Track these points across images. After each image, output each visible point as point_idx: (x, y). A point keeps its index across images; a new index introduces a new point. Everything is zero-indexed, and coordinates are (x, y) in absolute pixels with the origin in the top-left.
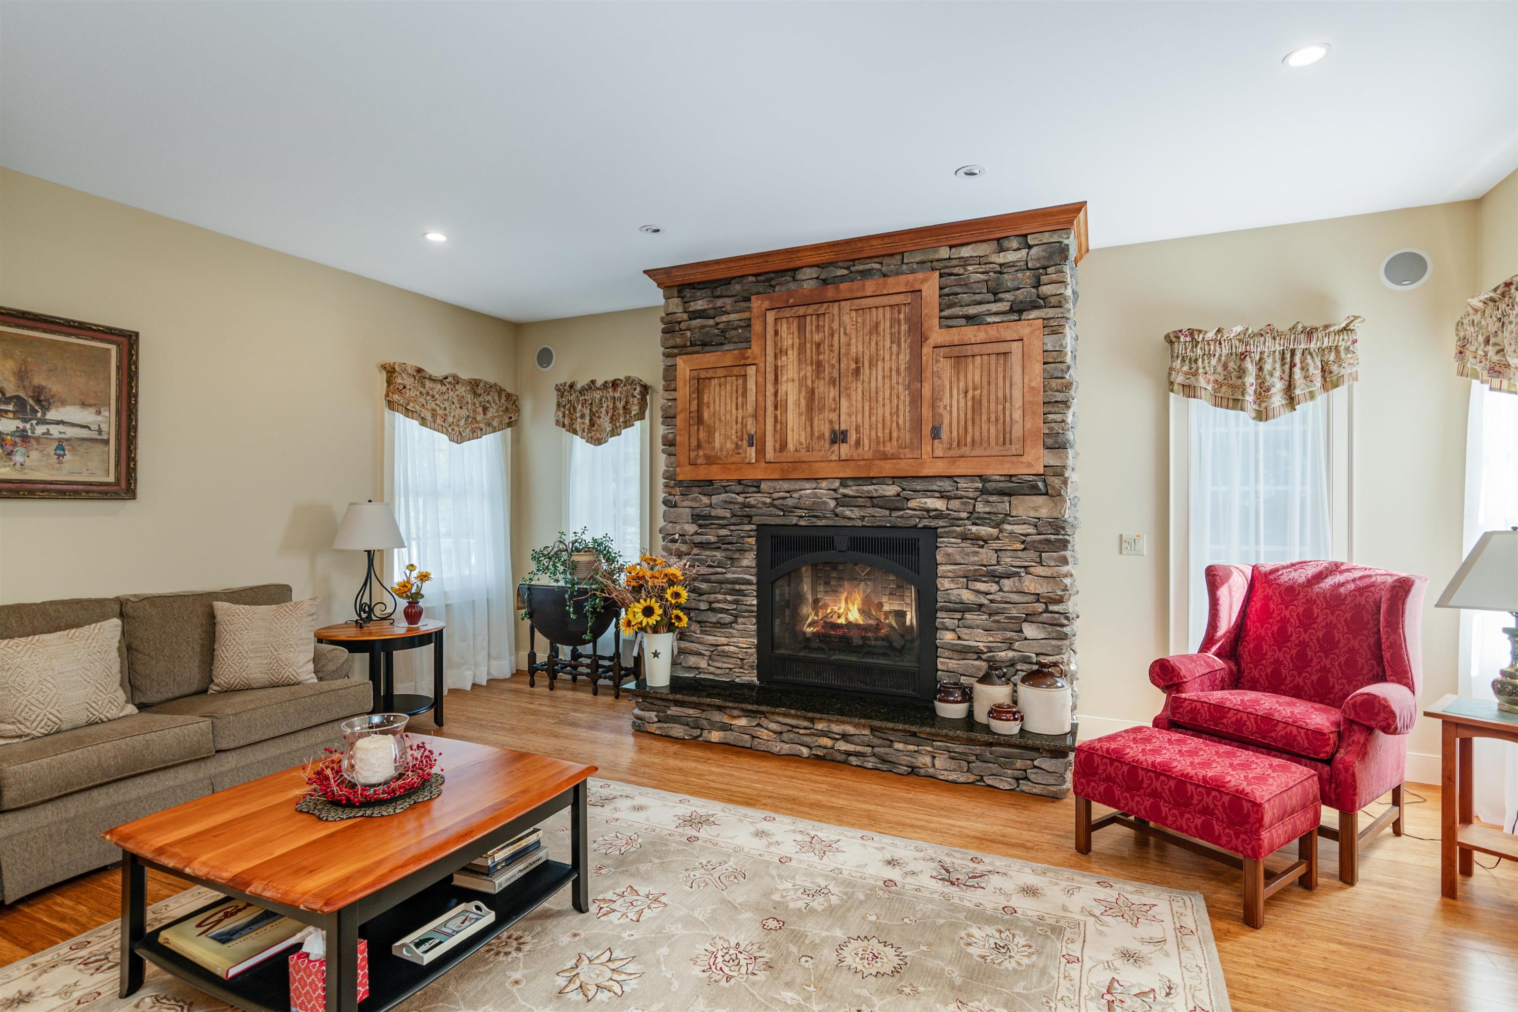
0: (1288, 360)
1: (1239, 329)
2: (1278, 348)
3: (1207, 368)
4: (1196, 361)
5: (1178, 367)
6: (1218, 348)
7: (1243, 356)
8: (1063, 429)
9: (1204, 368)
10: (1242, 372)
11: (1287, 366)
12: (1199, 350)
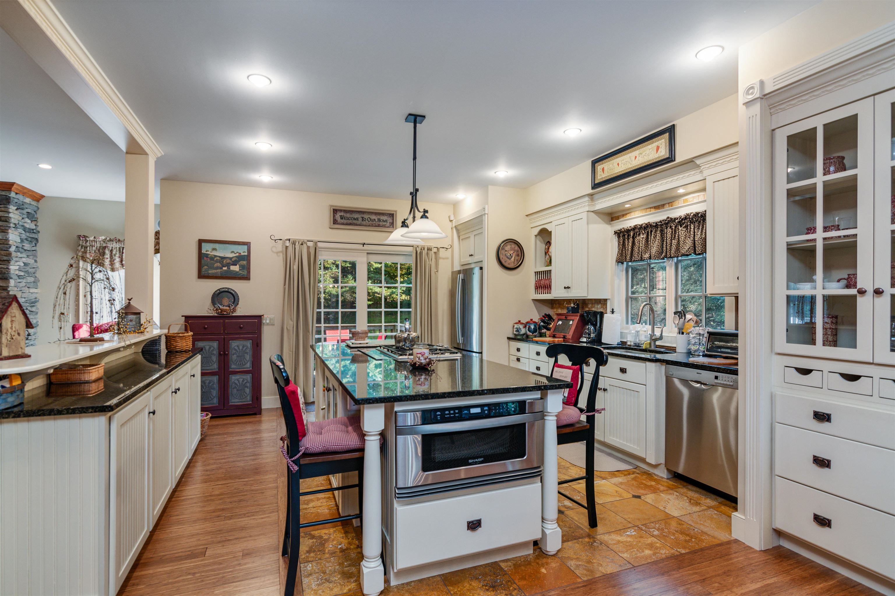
0: (121, 251)
1: (103, 238)
2: (118, 246)
3: (91, 251)
4: (87, 247)
5: (80, 249)
6: (95, 244)
7: (105, 248)
8: (7, 271)
9: (90, 251)
10: (104, 254)
11: (121, 253)
12: (88, 244)
